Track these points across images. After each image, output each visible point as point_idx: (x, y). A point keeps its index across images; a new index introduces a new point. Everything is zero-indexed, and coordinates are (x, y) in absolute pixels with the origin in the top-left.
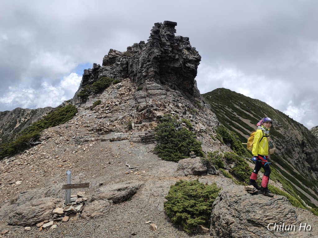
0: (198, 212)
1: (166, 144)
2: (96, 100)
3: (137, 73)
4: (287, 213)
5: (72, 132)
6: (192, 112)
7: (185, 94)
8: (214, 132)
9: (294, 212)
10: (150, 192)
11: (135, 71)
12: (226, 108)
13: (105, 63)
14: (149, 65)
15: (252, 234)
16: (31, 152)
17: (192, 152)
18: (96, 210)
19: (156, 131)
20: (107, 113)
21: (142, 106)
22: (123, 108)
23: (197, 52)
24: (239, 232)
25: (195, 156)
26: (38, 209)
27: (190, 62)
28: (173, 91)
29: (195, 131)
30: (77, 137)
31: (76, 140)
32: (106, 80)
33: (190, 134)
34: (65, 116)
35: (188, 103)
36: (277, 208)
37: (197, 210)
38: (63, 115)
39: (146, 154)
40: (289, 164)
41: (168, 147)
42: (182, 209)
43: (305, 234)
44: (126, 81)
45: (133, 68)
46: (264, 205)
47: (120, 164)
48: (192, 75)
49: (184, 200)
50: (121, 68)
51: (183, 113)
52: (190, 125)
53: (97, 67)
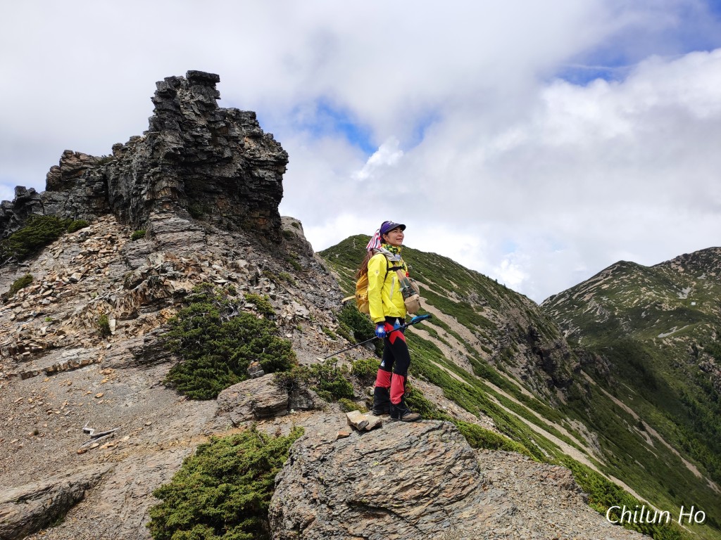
0: (234, 514)
1: (196, 357)
2: (20, 275)
3: (129, 199)
4: (451, 463)
6: (274, 278)
7: (259, 240)
8: (334, 322)
10: (125, 489)
11: (124, 194)
13: (51, 186)
14: (154, 174)
20: (45, 305)
21: (138, 272)
22: (90, 287)
23: (278, 144)
25: (261, 371)
27: (263, 165)
28: (226, 233)
29: (281, 320)
32: (48, 225)
33: (262, 325)
35: (266, 261)
37: (232, 507)
39: (144, 392)
41: (203, 365)
42: (189, 517)
43: (499, 511)
44: (104, 222)
45: (120, 188)
46: (392, 451)
47: (67, 431)
48: (271, 196)
49: (202, 488)
50: (88, 190)
51: (251, 281)
52: (267, 308)
53: (26, 195)
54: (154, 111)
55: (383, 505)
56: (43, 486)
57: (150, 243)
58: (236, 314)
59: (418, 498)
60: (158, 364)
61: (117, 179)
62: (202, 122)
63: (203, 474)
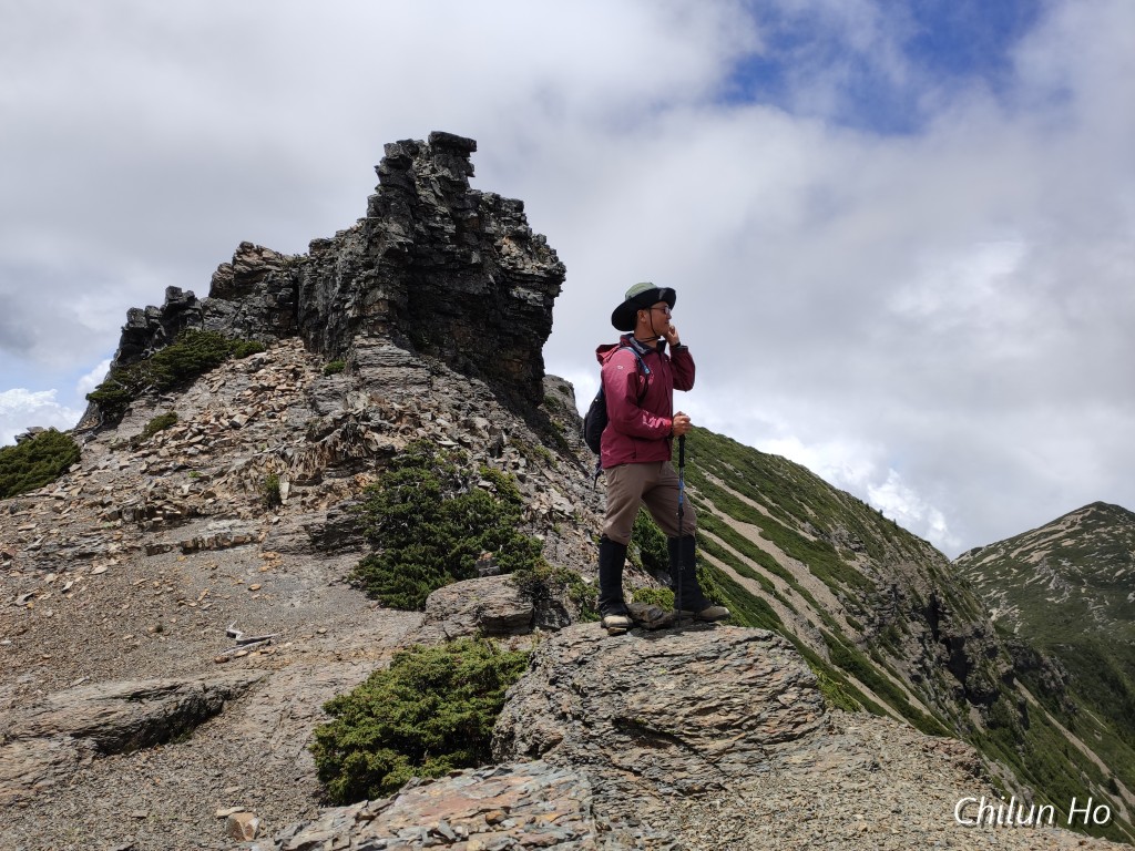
0: (440, 737)
1: (401, 545)
2: (160, 412)
3: (326, 315)
4: (781, 688)
5: (33, 526)
6: (525, 451)
7: (507, 393)
10: (281, 707)
11: (320, 308)
13: (216, 291)
14: (367, 278)
15: (631, 777)
20: (191, 456)
21: (328, 419)
22: (259, 436)
23: (553, 252)
27: (527, 282)
28: (461, 377)
29: (530, 513)
30: (47, 544)
31: (44, 554)
32: (207, 344)
34: (22, 476)
35: (516, 425)
36: (741, 669)
37: (438, 727)
38: (15, 470)
39: (319, 588)
40: (892, 679)
41: (409, 558)
42: (373, 736)
43: (850, 763)
44: (287, 348)
45: (316, 299)
47: (203, 632)
48: (534, 329)
49: (396, 702)
50: (271, 301)
51: (490, 450)
52: (511, 492)
53: (181, 301)
54: (376, 188)
55: (668, 730)
56: (167, 683)
57: (351, 379)
58: (463, 490)
59: (723, 727)
60: (343, 553)
61: (313, 285)
62: (443, 209)
63: (399, 684)
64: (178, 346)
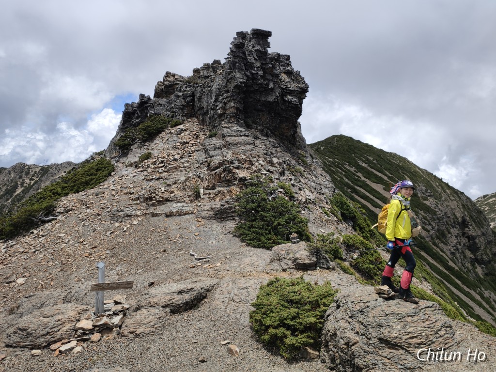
0: (302, 327)
1: (253, 221)
2: (144, 151)
3: (208, 110)
4: (439, 329)
5: (106, 202)
6: (293, 172)
7: (283, 143)
9: (450, 327)
10: (228, 296)
11: (204, 107)
12: (345, 166)
13: (158, 94)
14: (227, 98)
15: (387, 360)
16: (41, 233)
17: (293, 233)
18: (144, 324)
19: (237, 201)
20: (161, 173)
21: (217, 162)
22: (186, 165)
23: (303, 78)
24: (365, 357)
25: (298, 240)
26: (53, 322)
27: (292, 93)
28: (265, 138)
29: (298, 202)
30: (113, 210)
31: (113, 214)
32: (159, 121)
33: (292, 206)
34: (94, 177)
35: (288, 158)
36: (424, 320)
37: (301, 323)
38: (91, 175)
39: (221, 236)
40: (441, 253)
41: (256, 226)
44: (191, 123)
45: (202, 102)
46: (404, 315)
47: (181, 253)
48: (294, 114)
49: (281, 308)
50: (183, 102)
51: (280, 173)
52: (290, 193)
53: (145, 100)
55: (399, 344)
57: (221, 141)
59: (419, 344)
60: (228, 220)
61: (201, 96)
64: (148, 123)
